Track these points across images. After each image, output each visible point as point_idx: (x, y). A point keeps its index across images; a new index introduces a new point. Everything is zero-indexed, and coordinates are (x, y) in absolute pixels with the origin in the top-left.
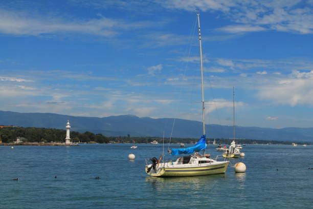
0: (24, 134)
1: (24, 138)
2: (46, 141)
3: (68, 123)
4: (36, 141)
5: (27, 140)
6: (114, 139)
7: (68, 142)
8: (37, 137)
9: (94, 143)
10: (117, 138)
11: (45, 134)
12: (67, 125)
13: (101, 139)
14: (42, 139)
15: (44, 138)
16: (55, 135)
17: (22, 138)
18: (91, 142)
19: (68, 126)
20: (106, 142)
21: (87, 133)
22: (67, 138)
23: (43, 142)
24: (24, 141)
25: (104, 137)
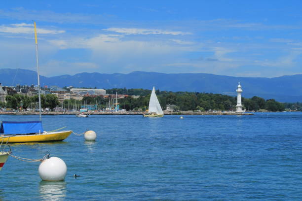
0: (175, 100)
1: (175, 106)
2: (202, 108)
3: (239, 86)
4: (190, 109)
5: (179, 108)
6: (289, 106)
7: (239, 110)
8: (192, 104)
9: (264, 112)
10: (294, 104)
11: (201, 99)
12: (237, 88)
13: (274, 106)
14: (198, 106)
15: (200, 105)
16: (213, 101)
17: (173, 105)
18: (260, 110)
19: (240, 90)
20: (281, 110)
21: (254, 98)
22: (238, 105)
23: (200, 111)
24: (175, 110)
25: (277, 104)
